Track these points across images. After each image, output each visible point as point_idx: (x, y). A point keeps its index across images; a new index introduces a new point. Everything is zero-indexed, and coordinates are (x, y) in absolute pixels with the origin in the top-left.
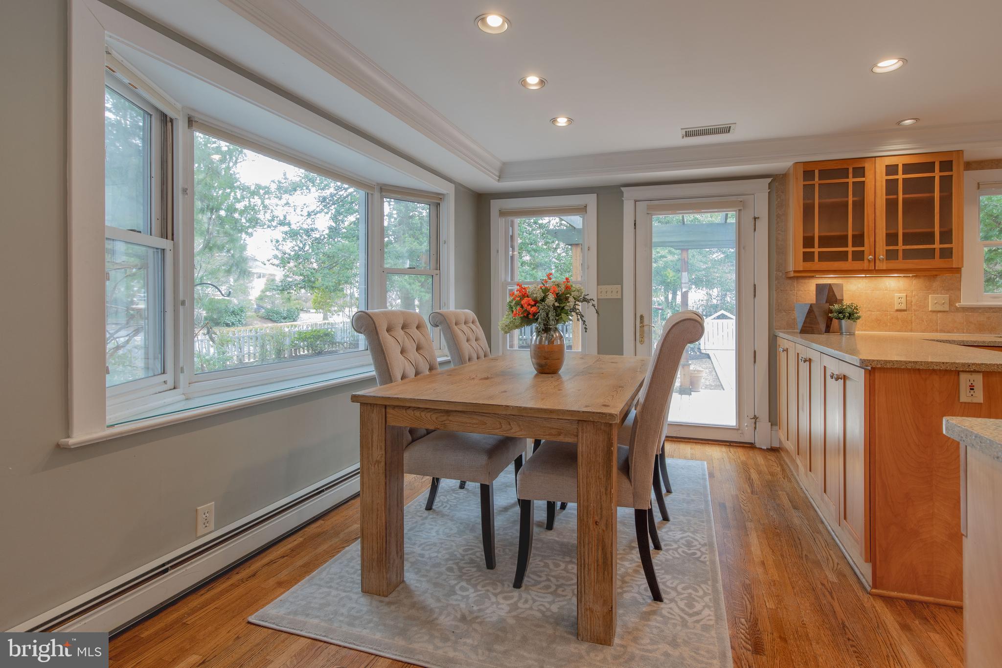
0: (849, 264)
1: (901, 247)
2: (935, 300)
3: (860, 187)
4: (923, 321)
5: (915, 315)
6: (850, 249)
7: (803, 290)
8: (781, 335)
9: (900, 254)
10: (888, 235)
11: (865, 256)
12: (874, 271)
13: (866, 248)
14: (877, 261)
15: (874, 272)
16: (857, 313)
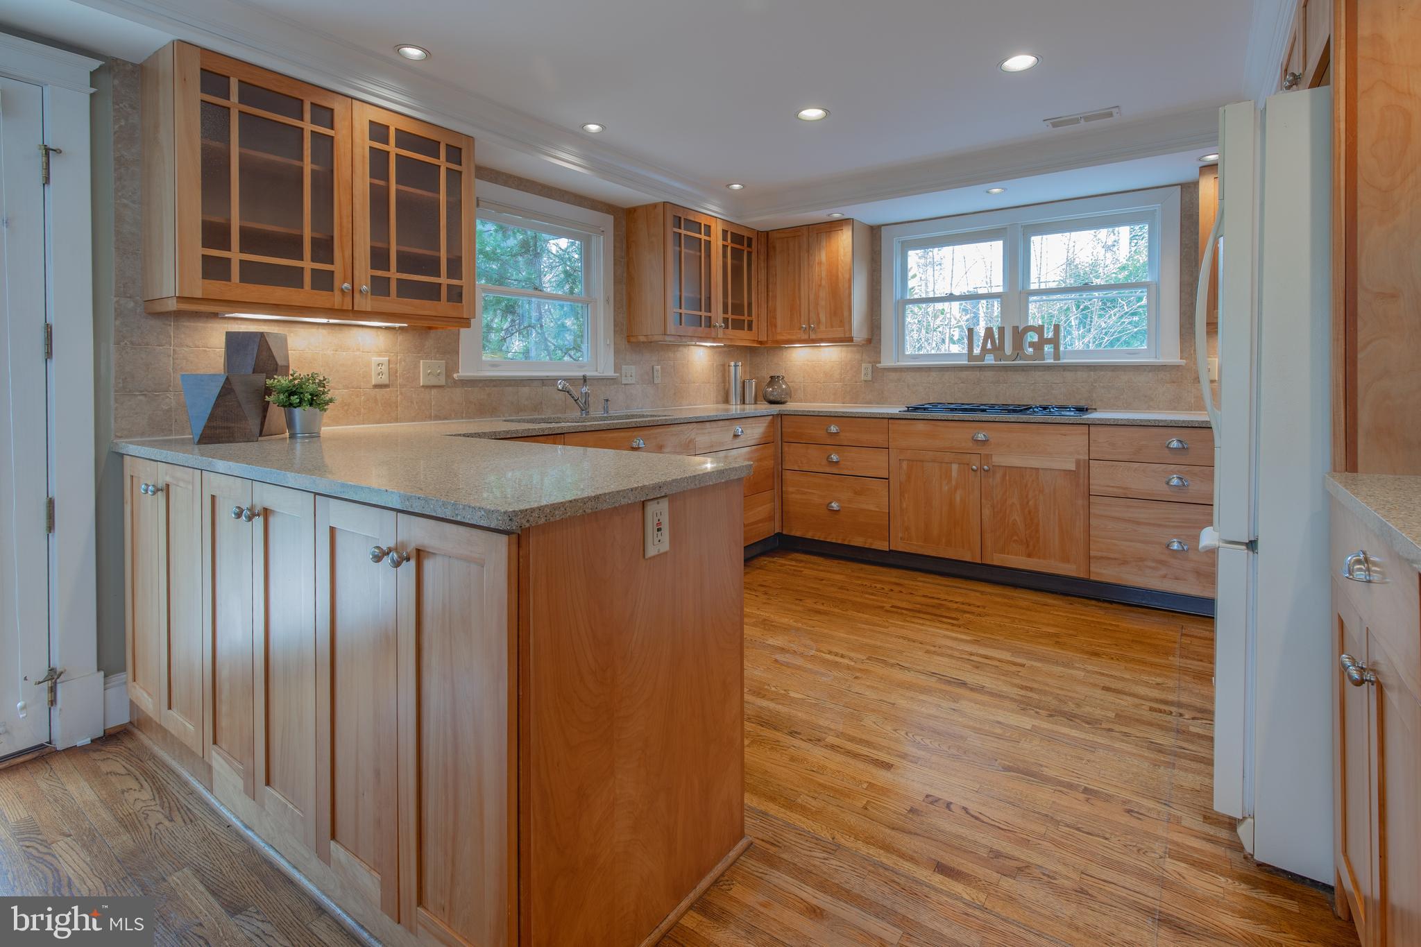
0: (305, 294)
1: (394, 274)
2: (427, 370)
3: (325, 146)
4: (412, 402)
5: (401, 394)
6: (307, 264)
7: (191, 344)
8: (132, 449)
9: (393, 286)
10: (374, 251)
11: (337, 284)
12: (349, 313)
13: (337, 267)
14: (357, 295)
15: (351, 315)
16: (324, 393)
